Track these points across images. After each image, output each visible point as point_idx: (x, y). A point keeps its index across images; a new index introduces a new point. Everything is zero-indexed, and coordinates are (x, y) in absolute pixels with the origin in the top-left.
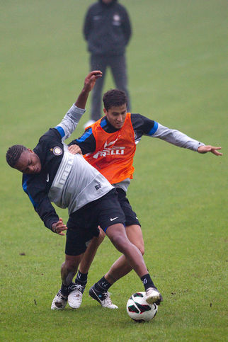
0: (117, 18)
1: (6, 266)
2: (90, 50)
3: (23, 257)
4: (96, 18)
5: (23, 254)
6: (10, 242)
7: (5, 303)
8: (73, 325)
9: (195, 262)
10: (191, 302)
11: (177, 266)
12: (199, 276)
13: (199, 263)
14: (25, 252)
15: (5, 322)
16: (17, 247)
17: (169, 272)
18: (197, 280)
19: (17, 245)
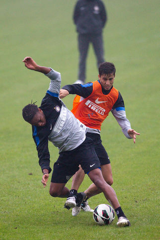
0: (96, 8)
1: (19, 182)
2: (78, 31)
3: (31, 176)
4: (82, 9)
5: (31, 174)
6: (21, 166)
7: (18, 209)
8: (66, 224)
9: (151, 180)
10: (149, 208)
11: (138, 182)
12: (154, 189)
13: (154, 180)
14: (32, 172)
15: (18, 221)
16: (27, 169)
17: (133, 187)
18: (153, 192)
19: (27, 168)
